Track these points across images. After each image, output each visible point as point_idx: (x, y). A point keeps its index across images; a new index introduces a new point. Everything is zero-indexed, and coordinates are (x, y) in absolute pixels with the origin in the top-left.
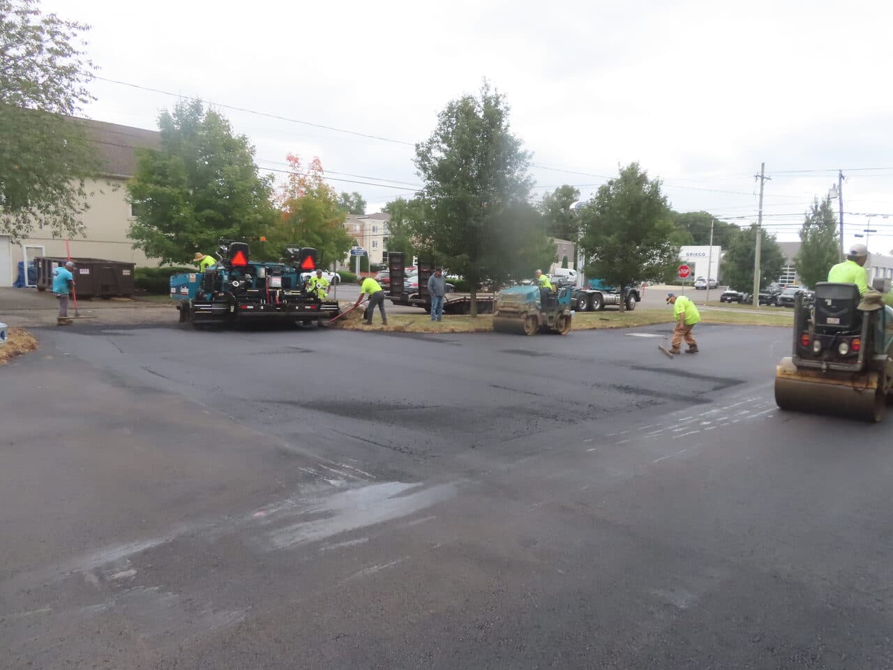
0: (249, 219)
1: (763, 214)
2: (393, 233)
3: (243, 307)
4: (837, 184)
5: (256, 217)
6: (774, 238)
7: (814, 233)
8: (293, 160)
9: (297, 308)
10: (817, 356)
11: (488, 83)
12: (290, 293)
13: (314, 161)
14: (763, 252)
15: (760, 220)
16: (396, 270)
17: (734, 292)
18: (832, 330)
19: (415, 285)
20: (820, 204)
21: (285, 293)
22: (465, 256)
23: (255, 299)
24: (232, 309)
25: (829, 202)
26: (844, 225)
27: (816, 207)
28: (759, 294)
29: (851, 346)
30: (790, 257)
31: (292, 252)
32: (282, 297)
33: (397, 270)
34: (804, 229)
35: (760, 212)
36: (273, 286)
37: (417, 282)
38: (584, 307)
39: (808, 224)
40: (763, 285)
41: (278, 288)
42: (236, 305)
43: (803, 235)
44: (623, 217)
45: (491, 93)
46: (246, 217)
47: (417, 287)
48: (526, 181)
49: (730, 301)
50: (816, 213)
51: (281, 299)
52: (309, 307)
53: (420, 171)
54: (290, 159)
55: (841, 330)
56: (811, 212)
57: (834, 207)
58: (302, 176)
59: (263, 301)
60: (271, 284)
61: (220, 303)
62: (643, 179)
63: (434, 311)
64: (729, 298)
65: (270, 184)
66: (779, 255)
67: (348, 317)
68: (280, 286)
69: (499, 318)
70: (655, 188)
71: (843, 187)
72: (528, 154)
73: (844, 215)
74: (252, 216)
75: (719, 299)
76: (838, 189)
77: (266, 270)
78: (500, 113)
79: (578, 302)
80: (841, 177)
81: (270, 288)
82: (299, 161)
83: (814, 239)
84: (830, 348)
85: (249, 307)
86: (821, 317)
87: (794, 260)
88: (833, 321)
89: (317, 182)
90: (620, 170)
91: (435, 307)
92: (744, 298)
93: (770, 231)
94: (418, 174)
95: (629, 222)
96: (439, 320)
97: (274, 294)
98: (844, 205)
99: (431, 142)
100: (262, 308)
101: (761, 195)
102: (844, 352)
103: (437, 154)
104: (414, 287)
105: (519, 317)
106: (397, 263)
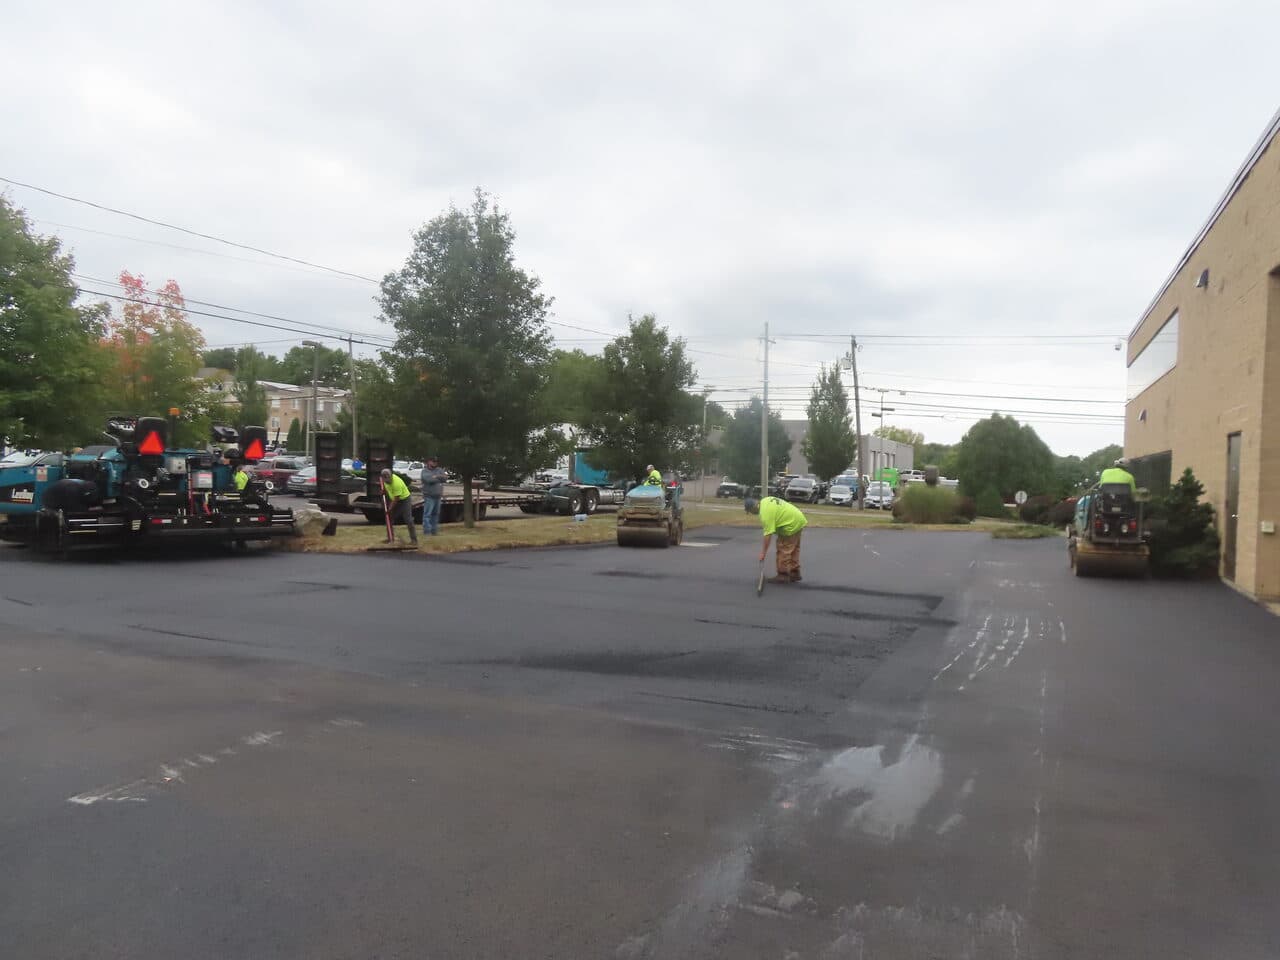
0: (70, 376)
1: (769, 385)
2: (240, 400)
3: (156, 521)
4: (850, 352)
5: (83, 374)
6: (779, 416)
7: (825, 411)
8: (131, 283)
9: (238, 520)
10: (1107, 535)
11: (485, 198)
12: (225, 498)
13: (168, 287)
14: (771, 433)
15: (766, 393)
16: (327, 459)
17: (735, 484)
18: (1116, 516)
19: (312, 480)
20: (828, 375)
21: (218, 498)
22: (467, 439)
23: (169, 508)
24: (136, 525)
25: (838, 374)
26: (860, 402)
27: (824, 378)
28: (768, 487)
29: (1130, 527)
30: (798, 438)
31: (222, 433)
32: (213, 503)
33: (330, 459)
34: (812, 405)
35: (766, 383)
36: (200, 486)
37: (315, 477)
38: (577, 509)
39: (815, 399)
40: (771, 476)
41: (206, 490)
42: (144, 520)
43: (811, 412)
44: (643, 388)
45: (488, 213)
46: (66, 373)
47: (315, 484)
48: (538, 336)
49: (727, 496)
50: (824, 386)
51: (210, 506)
52: (256, 519)
53: (385, 315)
54: (126, 280)
55: (1122, 515)
56: (819, 385)
57: (846, 380)
58: (147, 309)
59: (182, 512)
60: (197, 483)
61: (111, 515)
62: (662, 338)
63: (428, 520)
64: (727, 493)
65: (101, 320)
66: (786, 437)
67: (305, 533)
68: (211, 486)
69: (623, 528)
70: (677, 349)
71: (856, 356)
72: (545, 299)
73: (860, 390)
74: (71, 371)
75: (715, 493)
76: (851, 361)
77: (188, 462)
78: (501, 241)
79: (570, 502)
80: (854, 344)
81: (194, 490)
82: (143, 285)
83: (824, 419)
84: (1115, 530)
85: (164, 521)
86: (1108, 507)
87: (804, 443)
88: (1116, 510)
89: (172, 319)
90: (632, 325)
91: (429, 513)
92: (745, 491)
93: (774, 407)
94: (383, 319)
95: (650, 395)
96: (433, 532)
97: (200, 499)
98: (859, 377)
99: (405, 274)
100: (185, 521)
101: (766, 362)
102: (1125, 531)
103: (412, 291)
104: (311, 484)
105: (659, 526)
106: (329, 450)
